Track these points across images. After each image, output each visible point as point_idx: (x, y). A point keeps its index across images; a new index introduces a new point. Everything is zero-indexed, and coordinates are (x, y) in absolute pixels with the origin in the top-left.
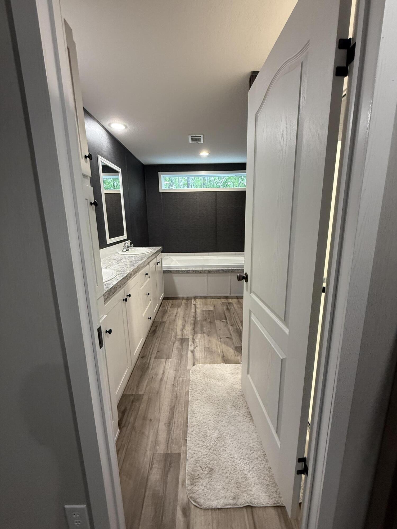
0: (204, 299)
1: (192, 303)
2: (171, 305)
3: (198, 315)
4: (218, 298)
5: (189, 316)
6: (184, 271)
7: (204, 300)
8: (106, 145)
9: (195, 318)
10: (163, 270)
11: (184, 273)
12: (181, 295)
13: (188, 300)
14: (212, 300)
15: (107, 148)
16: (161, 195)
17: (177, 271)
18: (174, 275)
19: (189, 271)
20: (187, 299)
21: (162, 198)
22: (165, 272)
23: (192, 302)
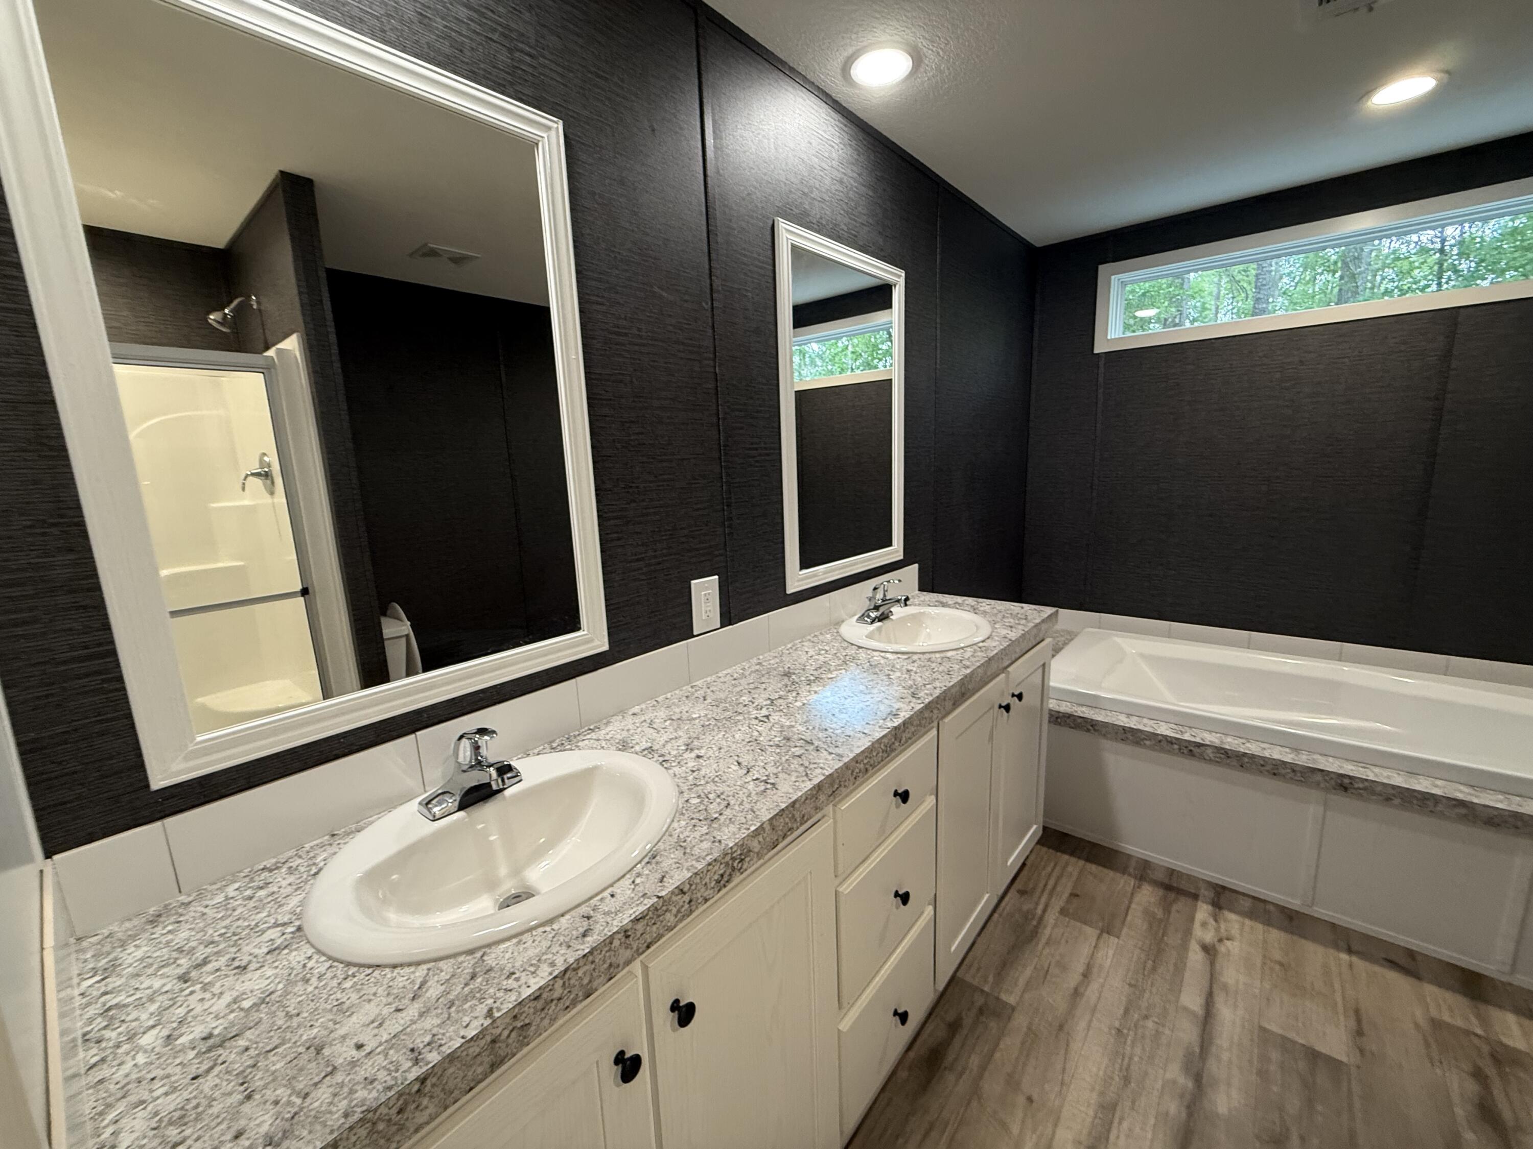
0: (1280, 928)
1: (1198, 931)
2: (1065, 896)
3: (1225, 1056)
4: (1392, 964)
5: (1158, 1034)
6: (1170, 741)
7: (1276, 936)
8: (836, 173)
9: (1198, 1079)
10: (1052, 704)
11: (1169, 752)
12: (1134, 848)
13: (1172, 896)
14: (1344, 956)
15: (838, 186)
16: (1102, 363)
17: (1125, 729)
18: (1106, 744)
19: (1196, 750)
20: (1168, 888)
21: (1101, 380)
22: (1059, 719)
23: (1192, 919)
